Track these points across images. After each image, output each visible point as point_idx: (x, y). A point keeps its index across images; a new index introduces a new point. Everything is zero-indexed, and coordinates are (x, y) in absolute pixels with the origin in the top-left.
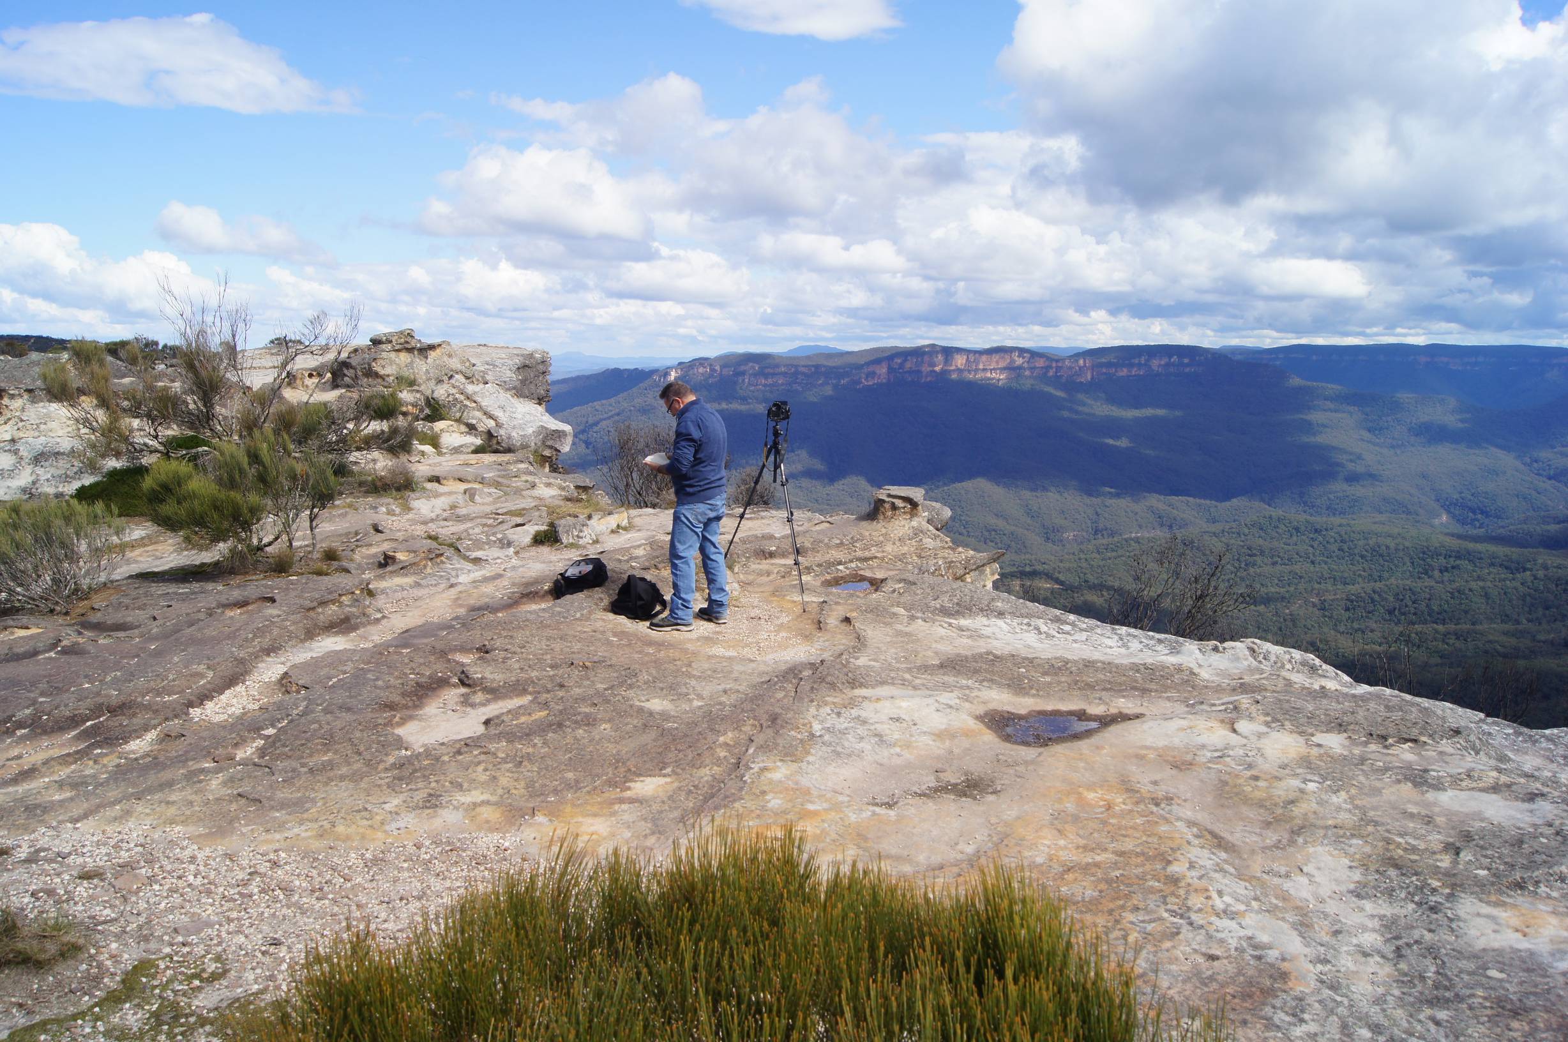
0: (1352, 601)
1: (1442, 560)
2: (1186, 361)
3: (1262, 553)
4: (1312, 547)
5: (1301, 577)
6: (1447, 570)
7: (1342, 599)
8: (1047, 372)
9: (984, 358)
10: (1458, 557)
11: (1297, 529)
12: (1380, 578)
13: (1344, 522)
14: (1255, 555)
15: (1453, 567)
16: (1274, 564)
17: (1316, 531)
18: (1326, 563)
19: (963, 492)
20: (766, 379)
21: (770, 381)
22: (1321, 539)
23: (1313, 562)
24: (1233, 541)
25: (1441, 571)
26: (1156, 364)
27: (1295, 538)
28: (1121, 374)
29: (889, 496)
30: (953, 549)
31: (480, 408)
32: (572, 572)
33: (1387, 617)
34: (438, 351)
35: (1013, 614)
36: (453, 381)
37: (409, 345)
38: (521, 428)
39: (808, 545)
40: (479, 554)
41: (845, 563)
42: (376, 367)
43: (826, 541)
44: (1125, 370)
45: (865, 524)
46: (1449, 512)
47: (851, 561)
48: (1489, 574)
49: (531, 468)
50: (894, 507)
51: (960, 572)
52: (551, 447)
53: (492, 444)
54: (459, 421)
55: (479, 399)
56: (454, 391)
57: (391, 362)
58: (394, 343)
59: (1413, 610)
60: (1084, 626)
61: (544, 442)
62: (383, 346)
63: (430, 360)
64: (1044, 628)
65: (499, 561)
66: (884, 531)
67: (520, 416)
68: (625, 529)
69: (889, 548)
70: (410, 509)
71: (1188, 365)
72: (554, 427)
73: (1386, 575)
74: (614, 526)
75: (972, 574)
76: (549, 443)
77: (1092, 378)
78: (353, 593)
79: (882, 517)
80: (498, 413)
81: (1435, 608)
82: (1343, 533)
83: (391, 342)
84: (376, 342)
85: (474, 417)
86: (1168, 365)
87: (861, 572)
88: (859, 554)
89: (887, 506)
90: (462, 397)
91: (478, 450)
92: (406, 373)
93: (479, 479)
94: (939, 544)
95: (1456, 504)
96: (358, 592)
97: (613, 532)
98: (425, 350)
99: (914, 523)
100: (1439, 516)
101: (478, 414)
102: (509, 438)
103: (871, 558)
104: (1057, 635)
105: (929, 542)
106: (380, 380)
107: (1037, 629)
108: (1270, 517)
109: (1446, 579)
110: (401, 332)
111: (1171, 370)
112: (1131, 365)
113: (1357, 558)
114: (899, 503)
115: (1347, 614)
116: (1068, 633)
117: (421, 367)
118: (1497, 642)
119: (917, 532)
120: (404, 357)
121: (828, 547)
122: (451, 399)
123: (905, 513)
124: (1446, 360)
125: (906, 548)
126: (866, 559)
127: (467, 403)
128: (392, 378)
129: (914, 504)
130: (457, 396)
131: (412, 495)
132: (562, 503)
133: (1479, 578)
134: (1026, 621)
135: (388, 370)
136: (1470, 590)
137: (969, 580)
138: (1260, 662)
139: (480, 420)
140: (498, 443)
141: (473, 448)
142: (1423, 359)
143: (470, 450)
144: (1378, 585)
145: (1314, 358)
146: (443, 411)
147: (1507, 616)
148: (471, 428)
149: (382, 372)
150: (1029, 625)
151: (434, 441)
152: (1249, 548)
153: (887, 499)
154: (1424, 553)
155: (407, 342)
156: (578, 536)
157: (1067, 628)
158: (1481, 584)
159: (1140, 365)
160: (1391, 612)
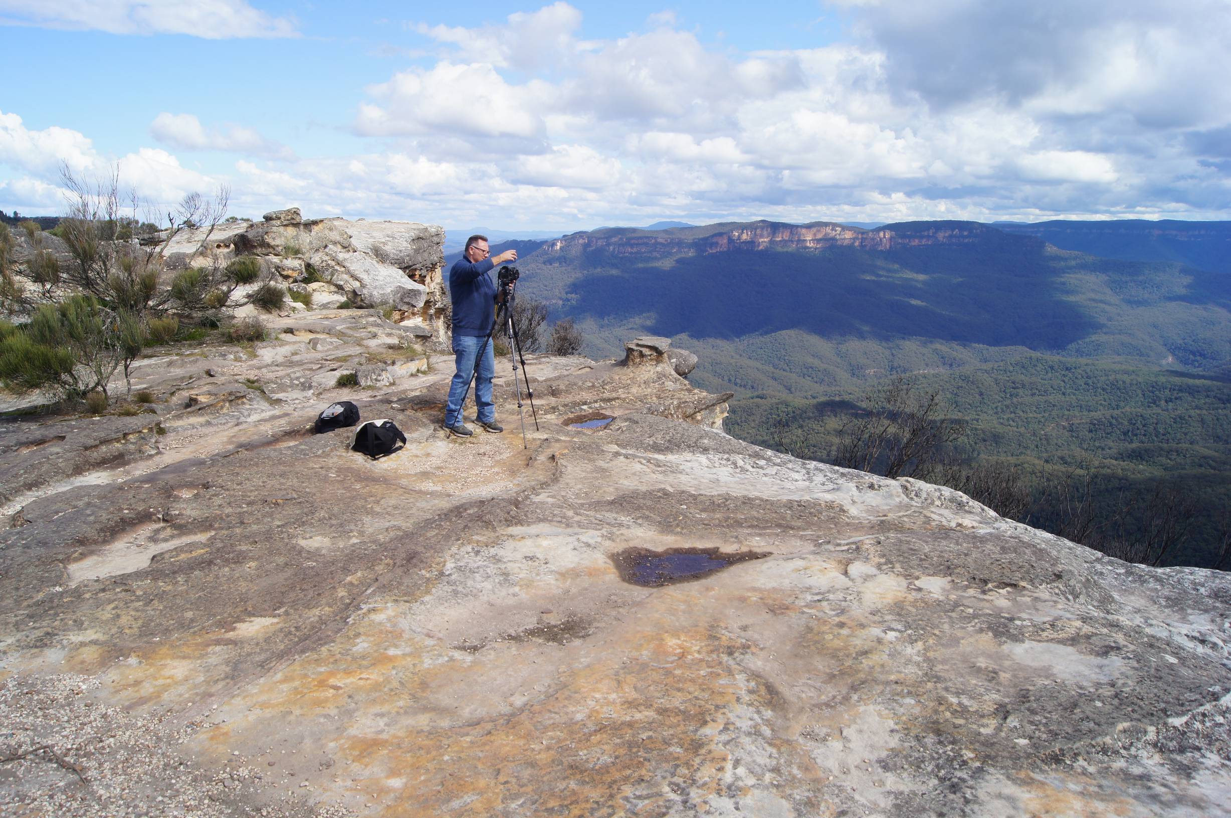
0: (1094, 425)
1: (1167, 391)
2: (965, 233)
3: (1023, 386)
4: (1064, 381)
5: (1054, 406)
6: (1171, 400)
7: (1087, 423)
8: (855, 242)
9: (804, 231)
10: (1180, 390)
11: (1052, 368)
12: (1118, 407)
13: (1090, 362)
14: (1017, 388)
15: (1176, 399)
16: (1033, 395)
17: (1067, 369)
18: (1074, 394)
19: (787, 337)
20: (632, 248)
21: (635, 250)
22: (1070, 375)
23: (1064, 394)
24: (1000, 377)
25: (1166, 402)
26: (941, 236)
27: (1050, 375)
28: (913, 244)
29: (638, 345)
30: (689, 391)
31: (348, 272)
32: (328, 413)
33: (1122, 437)
34: (320, 226)
35: (717, 450)
36: (327, 250)
37: (293, 220)
38: (382, 288)
39: (562, 387)
40: (281, 396)
41: (590, 403)
42: (268, 239)
43: (580, 384)
44: (917, 241)
45: (617, 369)
46: (1174, 354)
47: (596, 402)
48: (1205, 404)
49: (379, 321)
50: (642, 355)
51: (690, 411)
52: (408, 303)
53: (355, 301)
54: (330, 282)
55: (346, 264)
56: (327, 258)
57: (280, 235)
58: (283, 219)
59: (1143, 432)
60: (779, 461)
61: (402, 299)
62: (274, 222)
63: (313, 233)
64: (740, 463)
65: (297, 401)
66: (632, 375)
67: (382, 278)
68: (424, 373)
69: (634, 390)
70: (256, 356)
71: (966, 237)
72: (410, 287)
73: (1122, 404)
74: (414, 371)
75: (703, 412)
76: (407, 300)
77: (890, 247)
78: (140, 432)
79: (631, 363)
80: (363, 276)
81: (1161, 431)
82: (1088, 371)
83: (280, 218)
84: (268, 219)
85: (342, 278)
86: (951, 236)
87: (603, 412)
88: (607, 395)
89: (636, 354)
90: (333, 263)
91: (343, 306)
92: (292, 243)
93: (327, 331)
94: (678, 386)
95: (1180, 348)
96: (145, 431)
97: (412, 375)
98: (309, 225)
99: (659, 369)
100: (1165, 357)
101: (346, 277)
102: (371, 296)
103: (614, 399)
104: (751, 469)
105: (669, 385)
106: (271, 250)
107: (735, 464)
108: (1031, 358)
109: (1170, 407)
110: (289, 211)
111: (954, 240)
112: (922, 237)
113: (1099, 390)
114: (646, 351)
115: (1090, 435)
116: (762, 468)
117: (305, 239)
118: (1210, 458)
119: (661, 376)
120: (291, 231)
121: (581, 389)
122: (324, 264)
123: (651, 360)
124: (1174, 233)
125: (649, 390)
126: (609, 400)
127: (337, 267)
128: (280, 248)
129: (660, 353)
130: (330, 262)
131: (259, 344)
132: (384, 351)
133: (1197, 407)
134: (726, 456)
135: (278, 242)
136: (1190, 416)
137: (699, 418)
138: (912, 499)
139: (347, 281)
140: (362, 300)
141: (338, 304)
142: (1156, 232)
143: (336, 306)
144: (1116, 412)
145: (1069, 231)
146: (318, 275)
147: (1218, 437)
148: (340, 288)
149: (273, 243)
150: (728, 460)
151: (307, 300)
152: (1014, 383)
153: (635, 348)
154: (1153, 387)
155: (293, 219)
156: (376, 380)
157: (762, 462)
158: (1198, 412)
159: (928, 237)
160: (1125, 434)
